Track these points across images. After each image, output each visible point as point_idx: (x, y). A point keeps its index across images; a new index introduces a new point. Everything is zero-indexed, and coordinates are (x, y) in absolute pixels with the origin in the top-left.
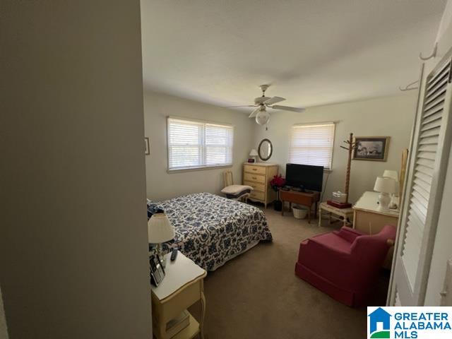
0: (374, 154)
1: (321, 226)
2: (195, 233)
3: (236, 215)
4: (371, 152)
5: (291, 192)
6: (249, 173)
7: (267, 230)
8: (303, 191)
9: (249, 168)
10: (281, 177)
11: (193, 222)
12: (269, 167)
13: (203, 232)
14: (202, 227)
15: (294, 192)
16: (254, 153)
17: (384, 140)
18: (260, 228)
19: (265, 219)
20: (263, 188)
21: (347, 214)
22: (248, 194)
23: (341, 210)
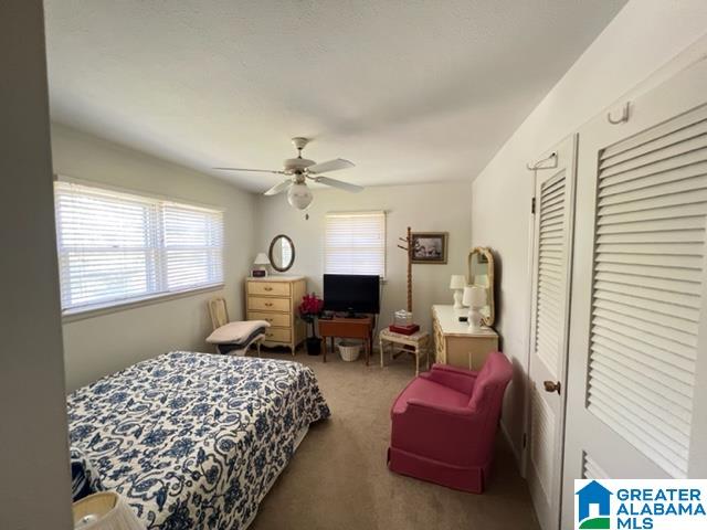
0: (433, 255)
1: (385, 365)
2: (188, 477)
3: (268, 391)
4: (430, 253)
5: (335, 320)
6: (255, 296)
7: (320, 399)
8: (352, 316)
9: (255, 286)
10: (314, 297)
11: (169, 443)
12: (293, 282)
13: (208, 465)
14: (202, 451)
15: (340, 319)
16: (263, 259)
17: (442, 237)
18: (309, 400)
19: (314, 381)
20: (286, 320)
21: (419, 340)
22: (261, 335)
23: (411, 337)
